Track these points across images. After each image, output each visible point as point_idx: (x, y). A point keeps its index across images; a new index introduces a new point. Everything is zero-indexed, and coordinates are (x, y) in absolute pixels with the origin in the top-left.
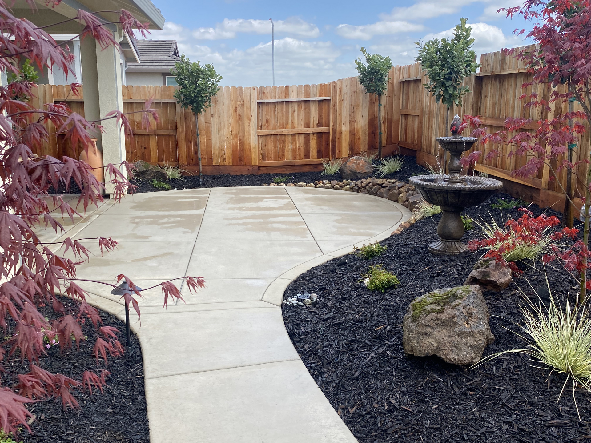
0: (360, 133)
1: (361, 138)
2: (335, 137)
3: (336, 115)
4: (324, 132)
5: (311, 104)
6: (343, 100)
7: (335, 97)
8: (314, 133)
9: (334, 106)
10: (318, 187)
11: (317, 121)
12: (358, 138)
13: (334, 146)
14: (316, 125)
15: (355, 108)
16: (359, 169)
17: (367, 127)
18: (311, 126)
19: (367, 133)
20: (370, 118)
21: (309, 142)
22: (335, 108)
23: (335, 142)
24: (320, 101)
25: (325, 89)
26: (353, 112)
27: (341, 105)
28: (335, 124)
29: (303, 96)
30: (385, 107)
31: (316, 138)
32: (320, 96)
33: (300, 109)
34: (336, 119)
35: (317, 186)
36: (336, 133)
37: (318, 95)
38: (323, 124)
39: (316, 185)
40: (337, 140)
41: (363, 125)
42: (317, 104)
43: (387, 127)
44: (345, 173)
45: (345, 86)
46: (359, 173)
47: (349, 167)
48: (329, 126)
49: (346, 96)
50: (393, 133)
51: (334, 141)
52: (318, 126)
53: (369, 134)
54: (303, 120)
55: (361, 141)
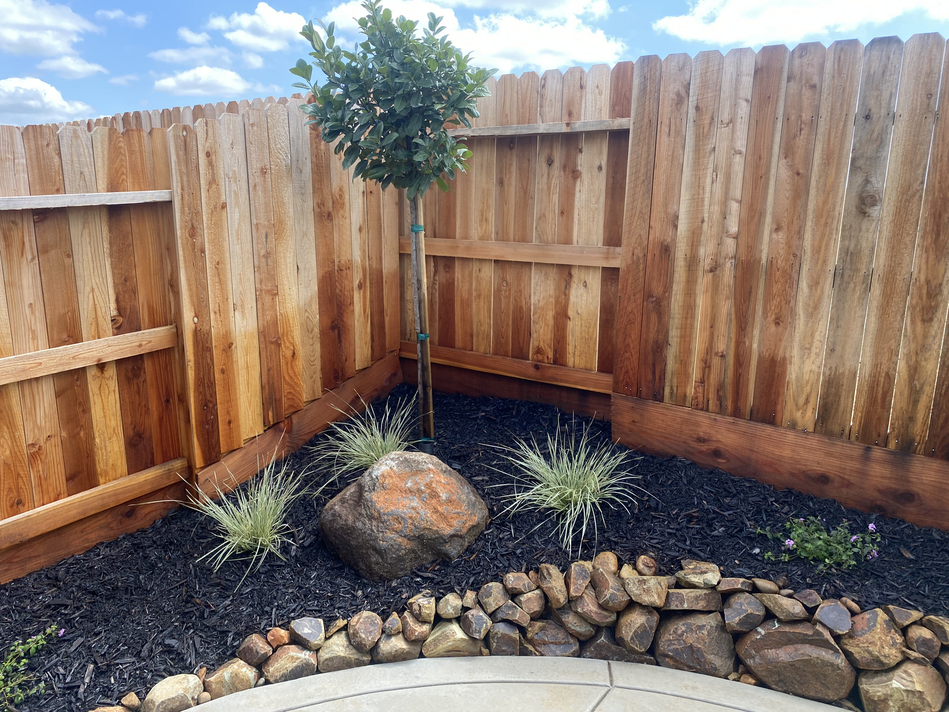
0: (297, 335)
1: (301, 352)
2: (210, 367)
3: (204, 269)
4: (151, 354)
5: (76, 228)
6: (224, 206)
7: (191, 190)
8: (101, 366)
9: (193, 232)
10: (286, 677)
11: (113, 306)
12: (289, 354)
13: (208, 405)
14: (108, 326)
15: (272, 237)
16: (444, 517)
17: (315, 307)
18: (84, 336)
19: (317, 330)
20: (321, 275)
21: (87, 410)
22: (198, 241)
23: (212, 384)
24: (114, 212)
25: (132, 152)
26: (267, 255)
27: (218, 226)
28: (201, 310)
29: (24, 186)
30: (360, 230)
31: (113, 385)
32: (113, 187)
33: (15, 251)
34: (206, 288)
35: (274, 669)
36: (210, 350)
37: (102, 182)
38: (144, 315)
39: (260, 664)
40: (218, 376)
41: (302, 303)
42: (101, 229)
43: (371, 301)
44: (379, 552)
45: (226, 145)
46: (452, 536)
47: (399, 519)
48: (176, 322)
49: (234, 187)
50: (387, 319)
51: (206, 383)
52: (119, 329)
53: (323, 333)
54: (39, 307)
55: (300, 364)
